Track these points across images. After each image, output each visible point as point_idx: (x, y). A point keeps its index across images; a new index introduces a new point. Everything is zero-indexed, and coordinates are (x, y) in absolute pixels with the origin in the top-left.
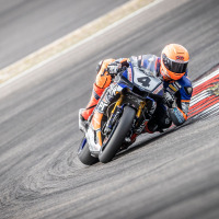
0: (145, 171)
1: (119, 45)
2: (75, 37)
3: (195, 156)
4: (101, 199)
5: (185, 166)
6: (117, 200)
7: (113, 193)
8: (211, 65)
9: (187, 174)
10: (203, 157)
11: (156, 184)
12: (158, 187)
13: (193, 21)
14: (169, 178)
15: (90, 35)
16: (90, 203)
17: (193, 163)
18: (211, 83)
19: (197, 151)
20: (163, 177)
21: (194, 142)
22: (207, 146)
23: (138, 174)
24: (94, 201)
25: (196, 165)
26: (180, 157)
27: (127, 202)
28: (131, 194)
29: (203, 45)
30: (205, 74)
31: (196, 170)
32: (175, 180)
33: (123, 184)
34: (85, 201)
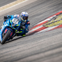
0: (23, 46)
1: (19, 10)
2: (7, 6)
3: (37, 43)
4: (9, 52)
5: (34, 46)
6: (14, 53)
7: (13, 51)
9: (34, 48)
10: (39, 44)
11: (25, 50)
12: (26, 51)
13: (41, 5)
14: (29, 49)
15: (11, 6)
16: (6, 53)
17: (36, 45)
18: (44, 23)
19: (38, 42)
20: (27, 48)
21: (37, 39)
22: (41, 41)
23: (21, 47)
24: (7, 53)
25: (37, 46)
26: (33, 43)
28: (18, 52)
29: (43, 12)
31: (37, 47)
32: (31, 49)
33: (16, 49)
34: (5, 53)
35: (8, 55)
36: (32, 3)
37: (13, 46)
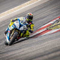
0: (27, 49)
1: (23, 14)
2: (12, 10)
3: (41, 46)
5: (38, 48)
6: (19, 56)
7: (18, 54)
8: (48, 21)
10: (43, 46)
11: (30, 53)
12: (30, 54)
13: (44, 9)
15: (16, 10)
16: (11, 56)
17: (40, 48)
18: (47, 26)
19: (42, 44)
20: (32, 51)
21: (41, 42)
22: (44, 43)
23: (25, 49)
24: (13, 56)
25: (41, 48)
26: (37, 46)
27: (21, 57)
28: (23, 55)
29: (46, 15)
30: (46, 24)
31: (41, 50)
32: (35, 52)
33: (21, 52)
34: (10, 56)
35: (13, 58)
36: (35, 7)
37: (17, 49)
